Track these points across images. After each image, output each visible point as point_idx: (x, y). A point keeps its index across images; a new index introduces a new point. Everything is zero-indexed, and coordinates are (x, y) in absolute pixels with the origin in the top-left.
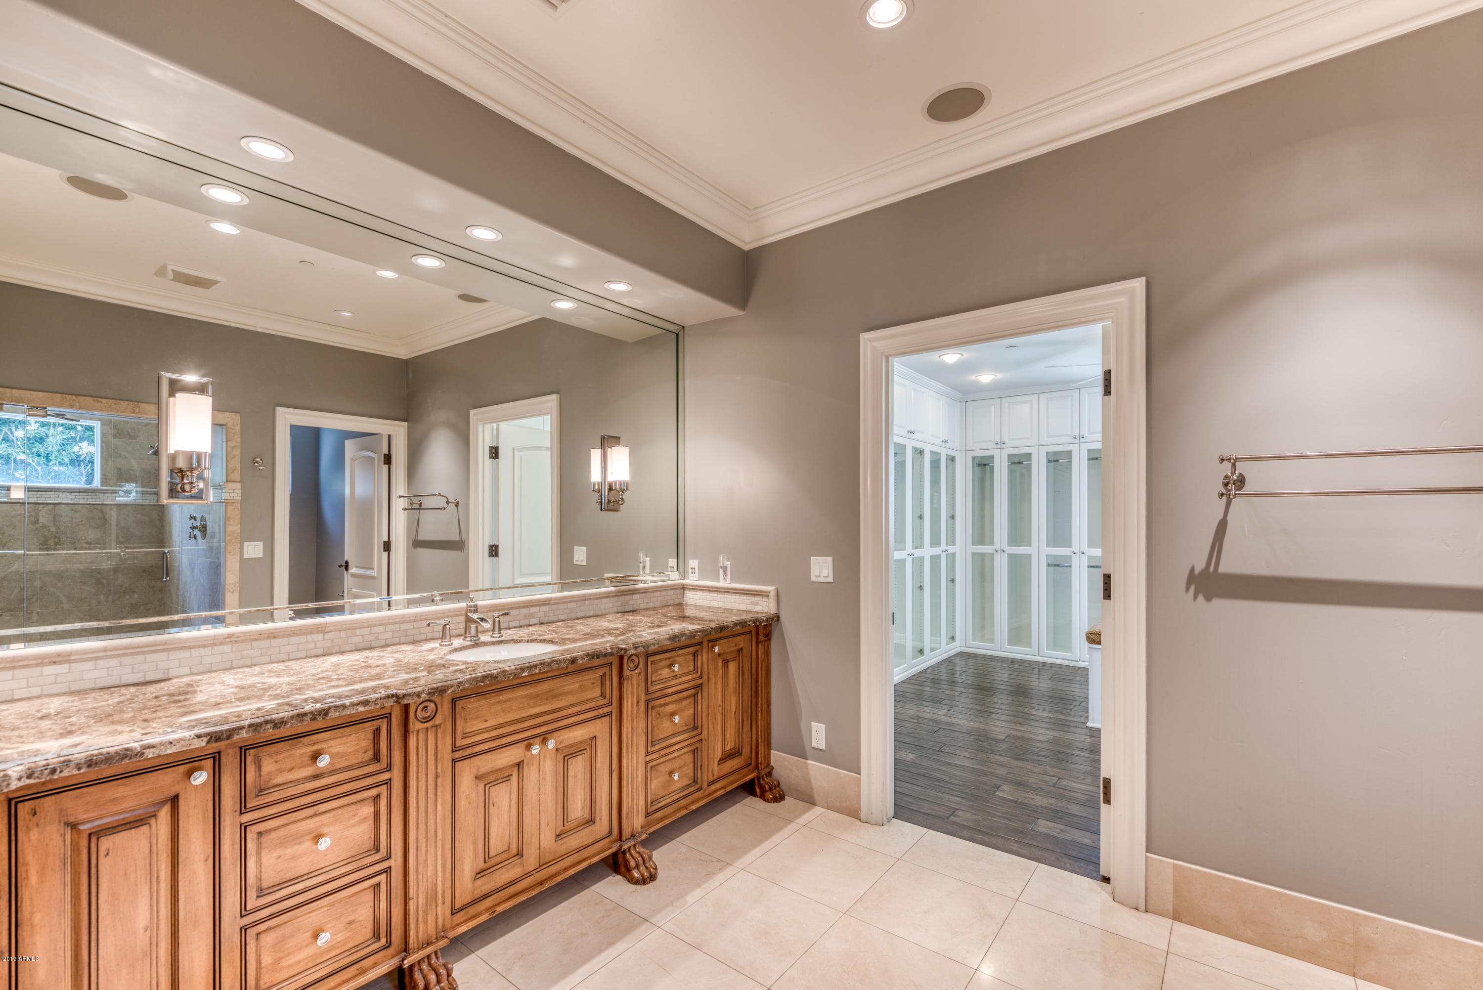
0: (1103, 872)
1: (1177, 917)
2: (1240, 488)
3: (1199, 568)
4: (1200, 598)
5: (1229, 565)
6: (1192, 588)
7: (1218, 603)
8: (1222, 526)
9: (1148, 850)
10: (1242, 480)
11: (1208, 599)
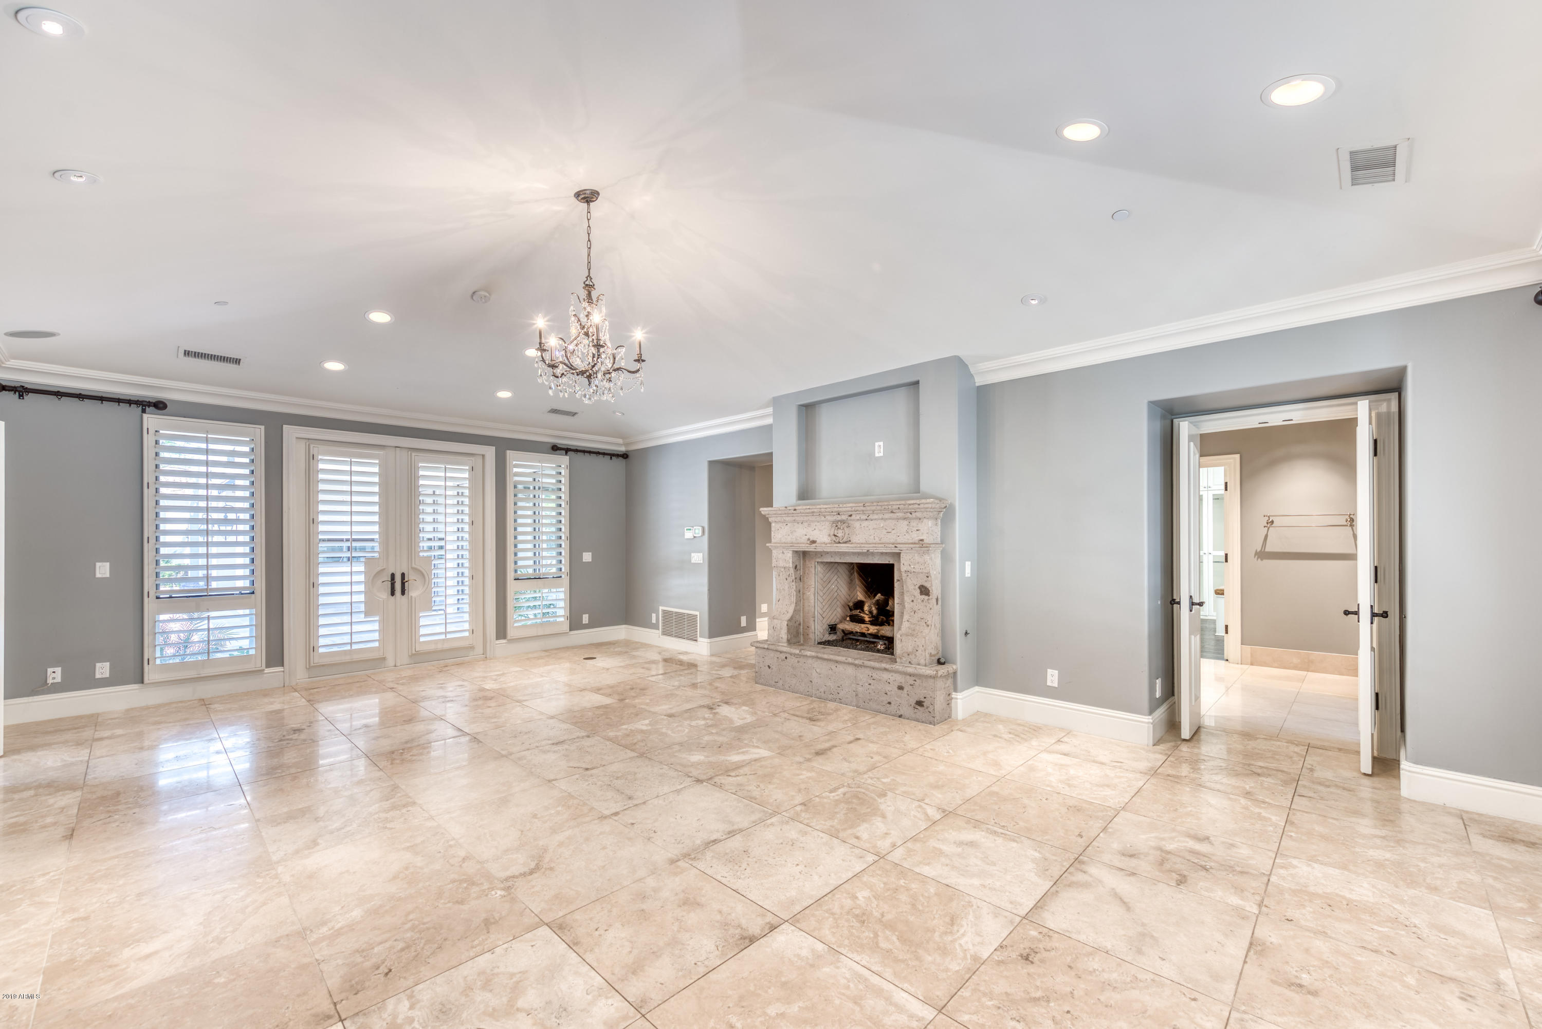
0: (1226, 658)
1: (1252, 664)
2: (1272, 524)
3: (1259, 550)
4: (1259, 560)
5: (1268, 549)
6: (1256, 557)
7: (1265, 561)
8: (1266, 536)
9: (1242, 644)
10: (1272, 522)
11: (1262, 560)
